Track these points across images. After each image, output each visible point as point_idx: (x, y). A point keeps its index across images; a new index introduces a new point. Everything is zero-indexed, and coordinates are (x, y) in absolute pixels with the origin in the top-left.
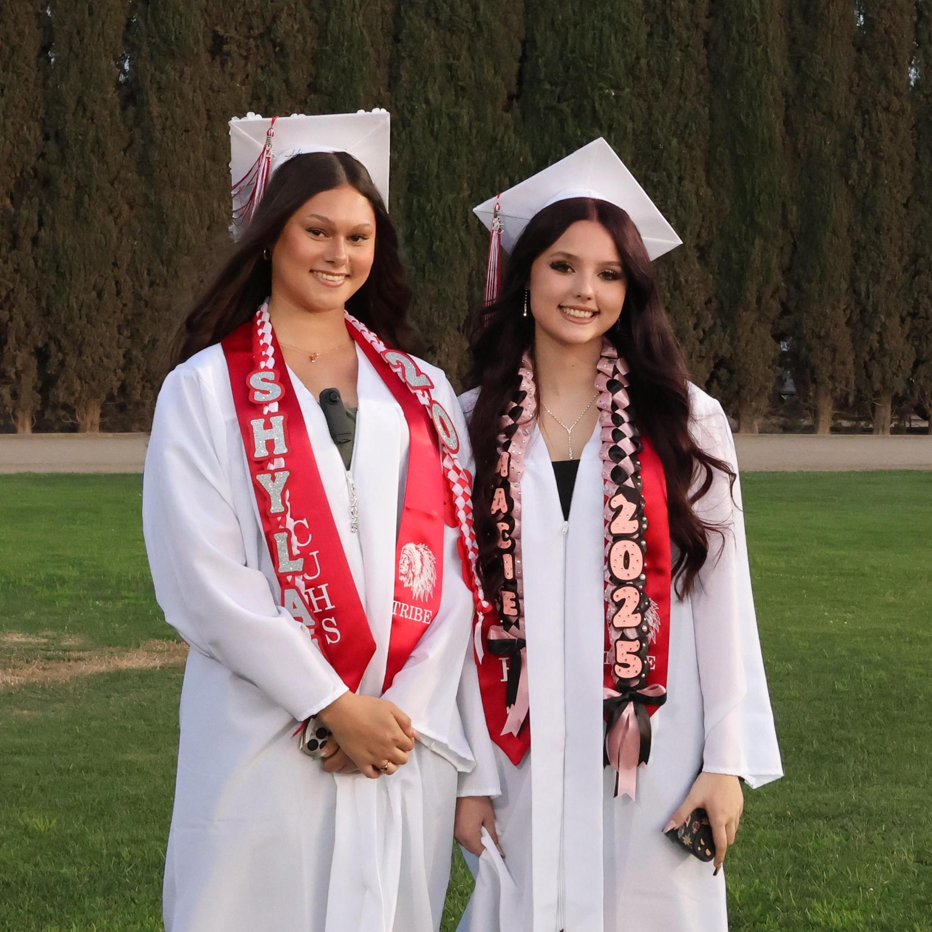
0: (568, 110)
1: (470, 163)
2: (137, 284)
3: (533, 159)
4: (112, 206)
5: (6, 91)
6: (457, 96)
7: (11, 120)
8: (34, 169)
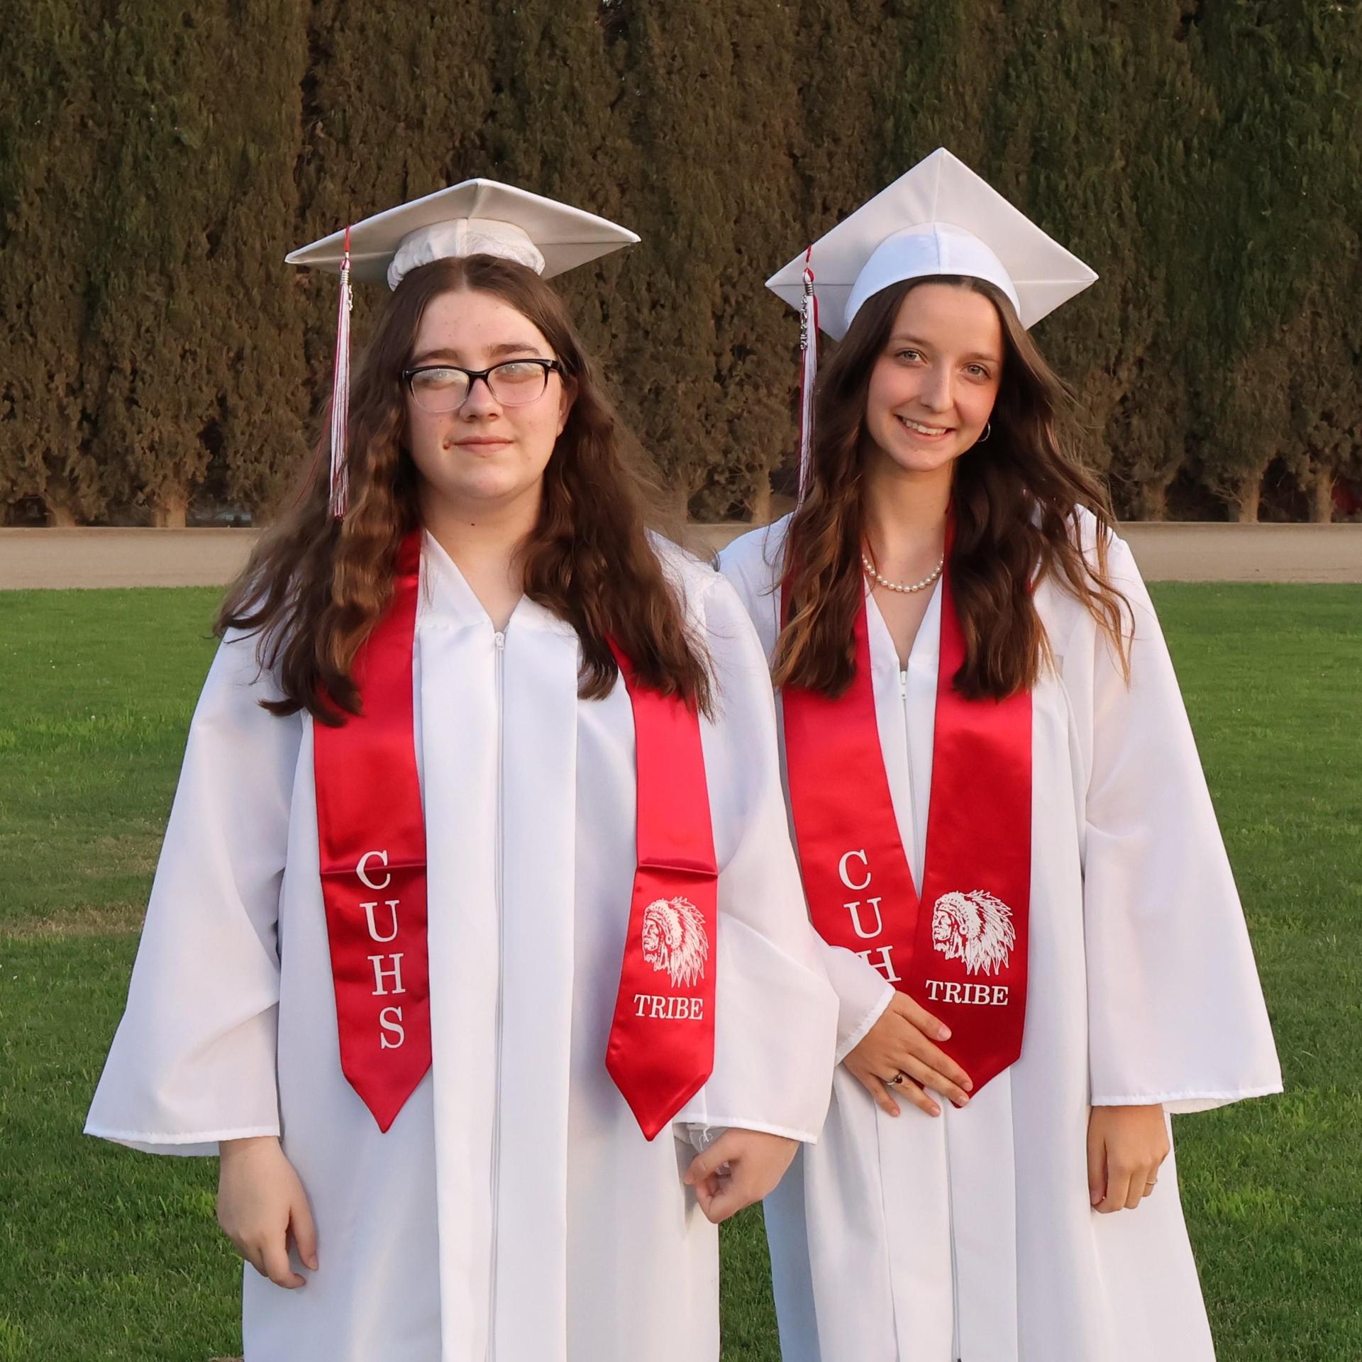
0: (1273, 38)
1: (1124, 119)
2: (633, 306)
3: (1220, 112)
4: (595, 189)
5: (437, 19)
6: (1105, 18)
7: (446, 62)
8: (481, 135)
